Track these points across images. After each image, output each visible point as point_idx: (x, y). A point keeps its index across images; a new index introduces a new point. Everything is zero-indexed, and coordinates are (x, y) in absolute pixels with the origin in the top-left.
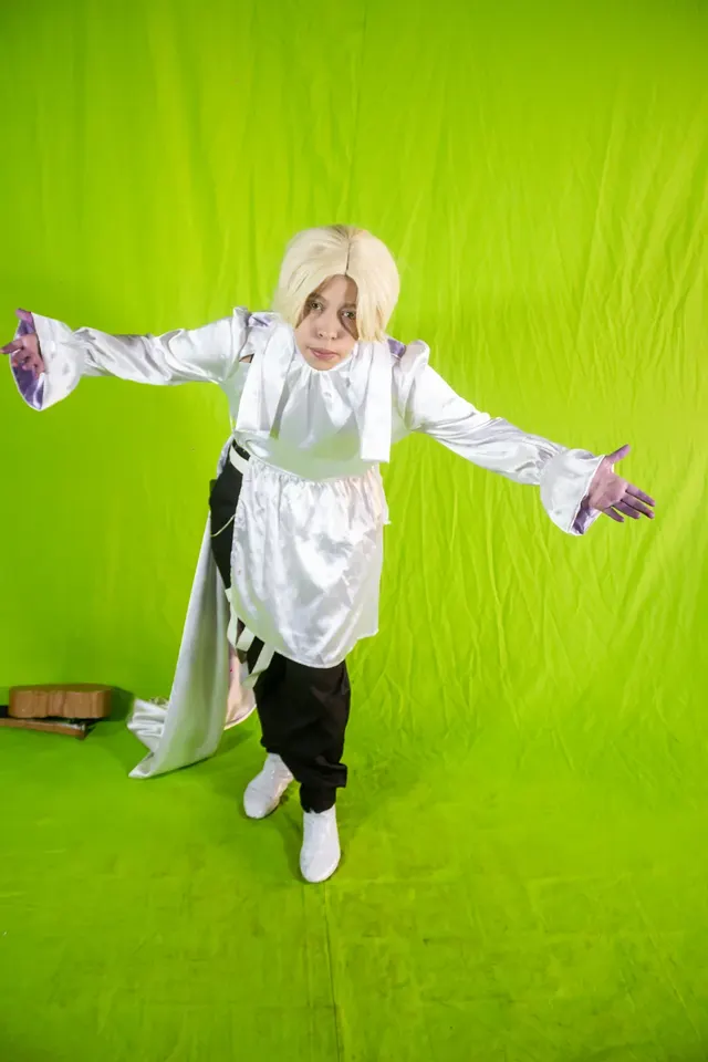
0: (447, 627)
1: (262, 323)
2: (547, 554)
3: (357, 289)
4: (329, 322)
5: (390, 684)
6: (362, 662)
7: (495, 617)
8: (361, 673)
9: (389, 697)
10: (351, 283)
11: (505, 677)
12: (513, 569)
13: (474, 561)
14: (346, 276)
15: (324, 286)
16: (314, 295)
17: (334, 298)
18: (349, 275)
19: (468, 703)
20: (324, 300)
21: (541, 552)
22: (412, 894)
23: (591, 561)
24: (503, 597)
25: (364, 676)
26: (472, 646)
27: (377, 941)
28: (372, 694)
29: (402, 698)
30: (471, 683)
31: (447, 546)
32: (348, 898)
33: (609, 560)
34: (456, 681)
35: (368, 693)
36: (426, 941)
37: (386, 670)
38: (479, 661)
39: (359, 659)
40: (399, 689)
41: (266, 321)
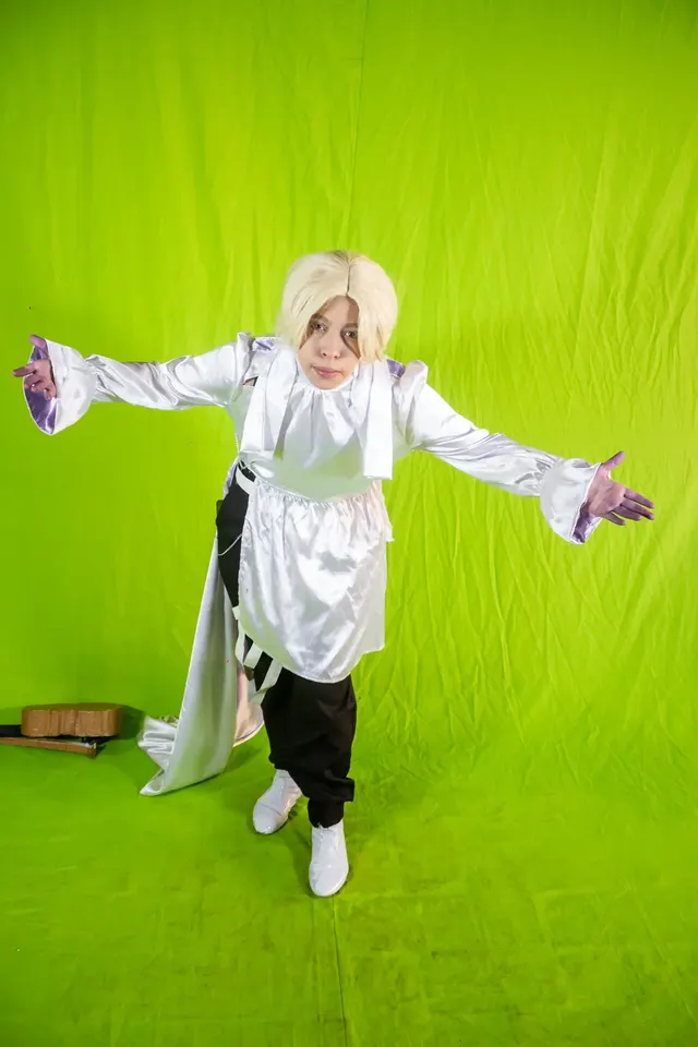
0: (452, 643)
1: (266, 348)
2: (548, 569)
3: (358, 309)
4: (332, 341)
5: (395, 699)
6: (368, 676)
7: (498, 632)
8: (367, 689)
9: (395, 711)
12: (516, 589)
13: (476, 579)
14: (347, 297)
15: (327, 307)
16: (317, 316)
17: (337, 318)
18: (350, 296)
19: (473, 718)
20: (327, 320)
21: (543, 569)
22: (419, 908)
23: (592, 576)
24: (506, 613)
25: (370, 693)
26: (476, 662)
27: (386, 955)
28: (378, 710)
29: (408, 714)
30: (476, 697)
31: (450, 563)
32: (357, 912)
33: (609, 575)
34: (461, 696)
35: (375, 709)
36: (434, 954)
37: (392, 686)
38: (483, 676)
39: (365, 674)
40: (405, 704)
41: (269, 345)
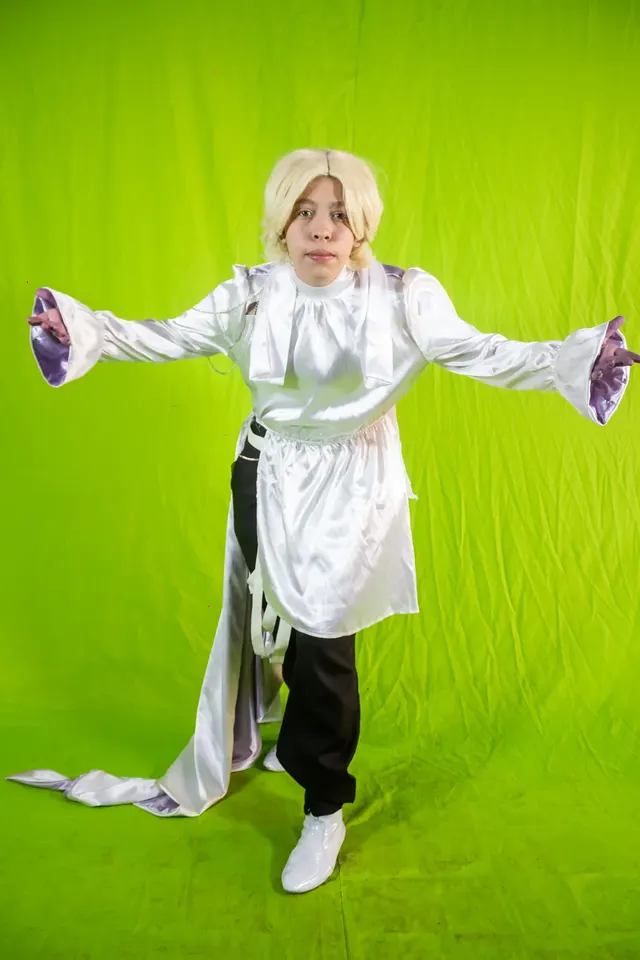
0: (463, 635)
1: (262, 271)
2: (557, 558)
3: (341, 185)
5: (405, 691)
6: (377, 667)
7: (510, 624)
8: (375, 681)
9: (405, 703)
10: (336, 182)
11: (524, 682)
12: (525, 574)
13: (486, 568)
14: (329, 176)
15: (309, 190)
16: (300, 201)
18: (332, 174)
19: (487, 710)
20: (313, 203)
21: (552, 559)
22: (439, 890)
23: (602, 566)
24: (517, 603)
25: (379, 684)
26: (488, 652)
27: (402, 937)
28: (388, 701)
29: (419, 706)
30: (489, 690)
31: (457, 549)
32: (368, 891)
33: (619, 565)
34: (473, 688)
35: (384, 702)
36: (458, 937)
37: (402, 677)
38: (495, 667)
39: (373, 664)
40: (416, 698)
41: (265, 270)
